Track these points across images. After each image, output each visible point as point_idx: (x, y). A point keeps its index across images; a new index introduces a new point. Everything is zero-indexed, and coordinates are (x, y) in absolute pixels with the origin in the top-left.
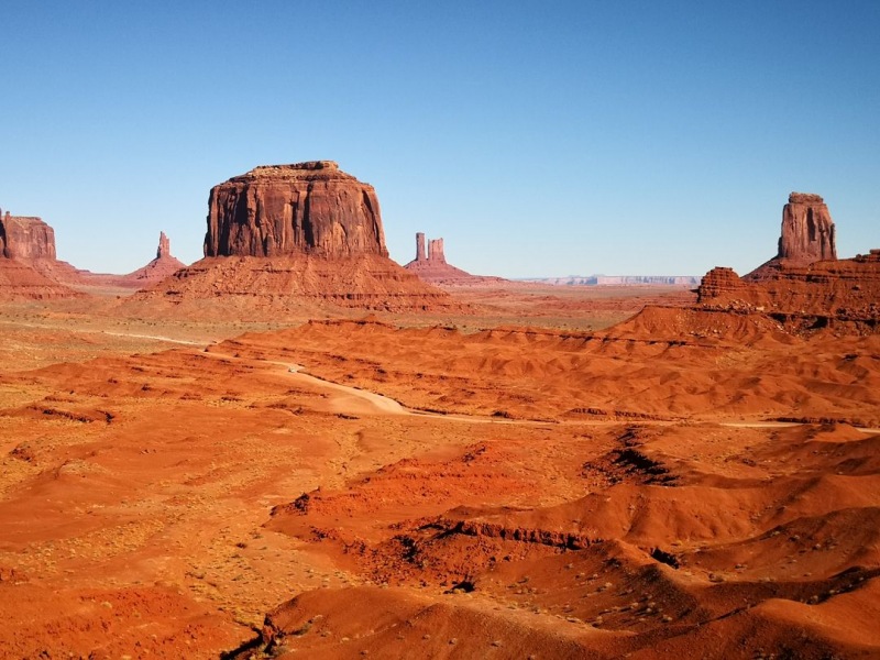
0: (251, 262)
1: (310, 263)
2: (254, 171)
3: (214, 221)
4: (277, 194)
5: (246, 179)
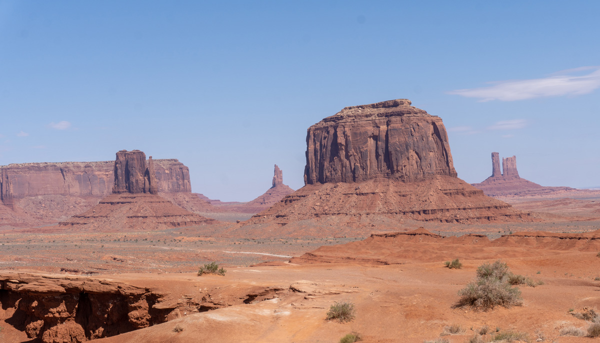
0: (342, 187)
1: (391, 185)
2: (342, 112)
3: (311, 155)
4: (362, 130)
5: (336, 119)
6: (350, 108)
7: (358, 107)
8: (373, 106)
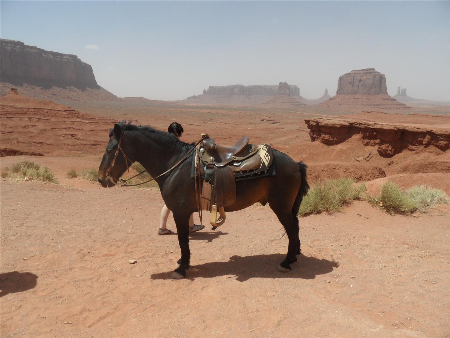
0: (349, 96)
1: (365, 96)
2: (351, 72)
3: (340, 86)
5: (349, 74)
6: (354, 71)
7: (356, 70)
8: (362, 70)
